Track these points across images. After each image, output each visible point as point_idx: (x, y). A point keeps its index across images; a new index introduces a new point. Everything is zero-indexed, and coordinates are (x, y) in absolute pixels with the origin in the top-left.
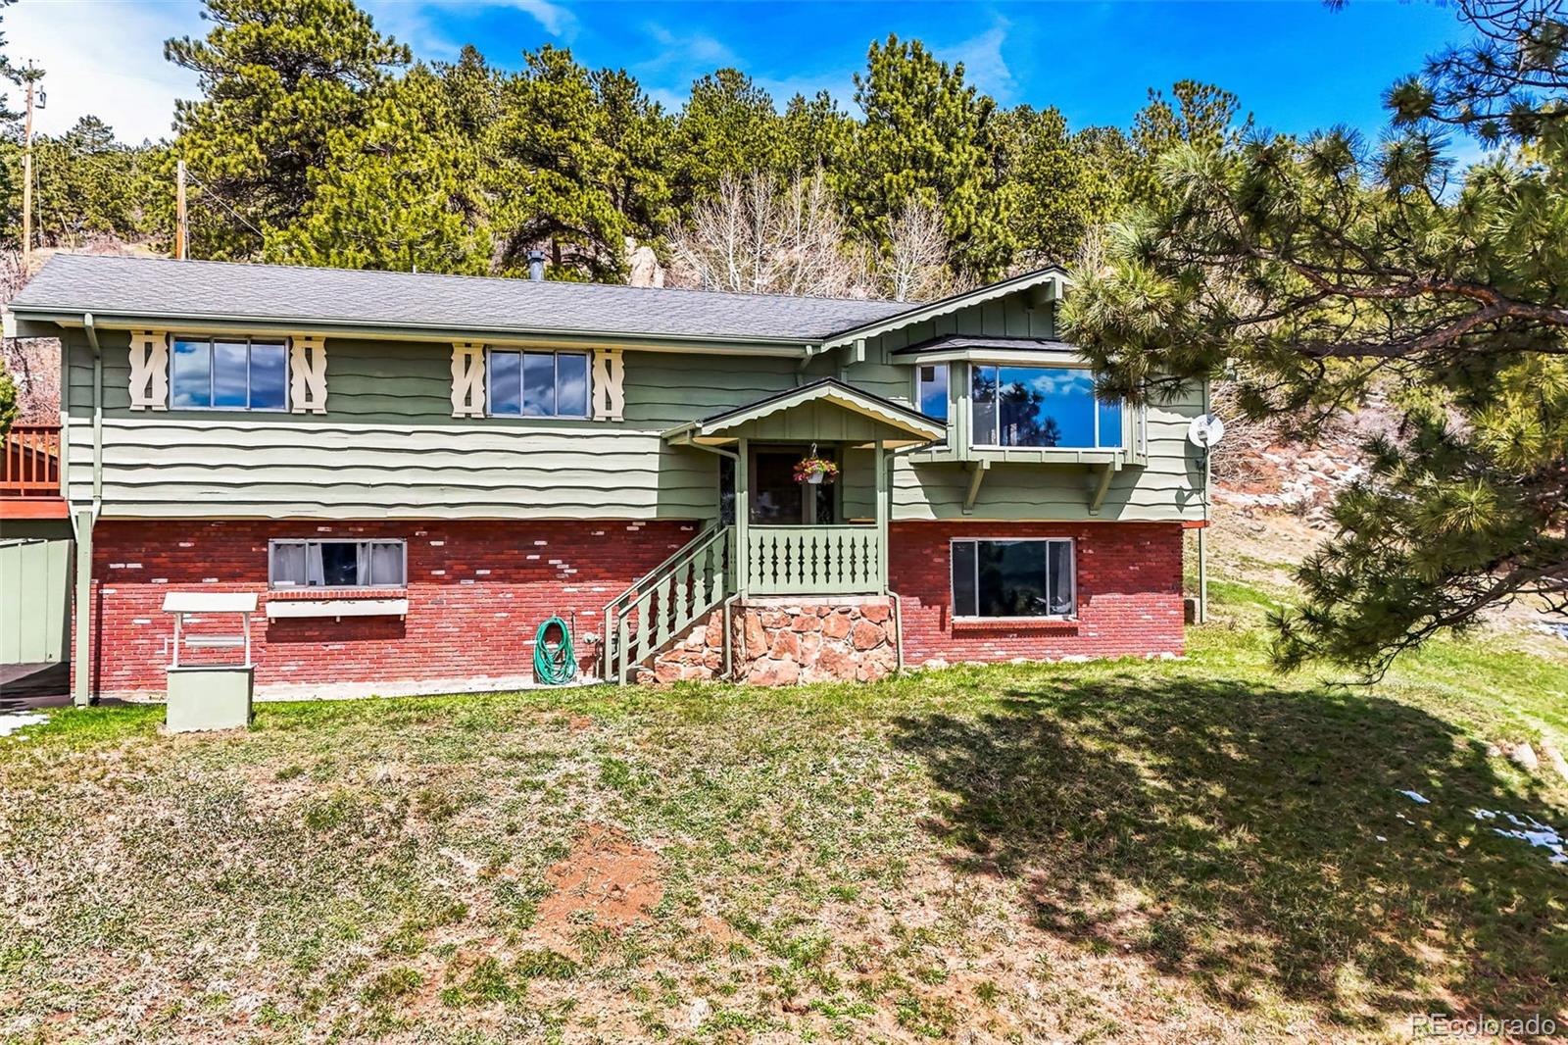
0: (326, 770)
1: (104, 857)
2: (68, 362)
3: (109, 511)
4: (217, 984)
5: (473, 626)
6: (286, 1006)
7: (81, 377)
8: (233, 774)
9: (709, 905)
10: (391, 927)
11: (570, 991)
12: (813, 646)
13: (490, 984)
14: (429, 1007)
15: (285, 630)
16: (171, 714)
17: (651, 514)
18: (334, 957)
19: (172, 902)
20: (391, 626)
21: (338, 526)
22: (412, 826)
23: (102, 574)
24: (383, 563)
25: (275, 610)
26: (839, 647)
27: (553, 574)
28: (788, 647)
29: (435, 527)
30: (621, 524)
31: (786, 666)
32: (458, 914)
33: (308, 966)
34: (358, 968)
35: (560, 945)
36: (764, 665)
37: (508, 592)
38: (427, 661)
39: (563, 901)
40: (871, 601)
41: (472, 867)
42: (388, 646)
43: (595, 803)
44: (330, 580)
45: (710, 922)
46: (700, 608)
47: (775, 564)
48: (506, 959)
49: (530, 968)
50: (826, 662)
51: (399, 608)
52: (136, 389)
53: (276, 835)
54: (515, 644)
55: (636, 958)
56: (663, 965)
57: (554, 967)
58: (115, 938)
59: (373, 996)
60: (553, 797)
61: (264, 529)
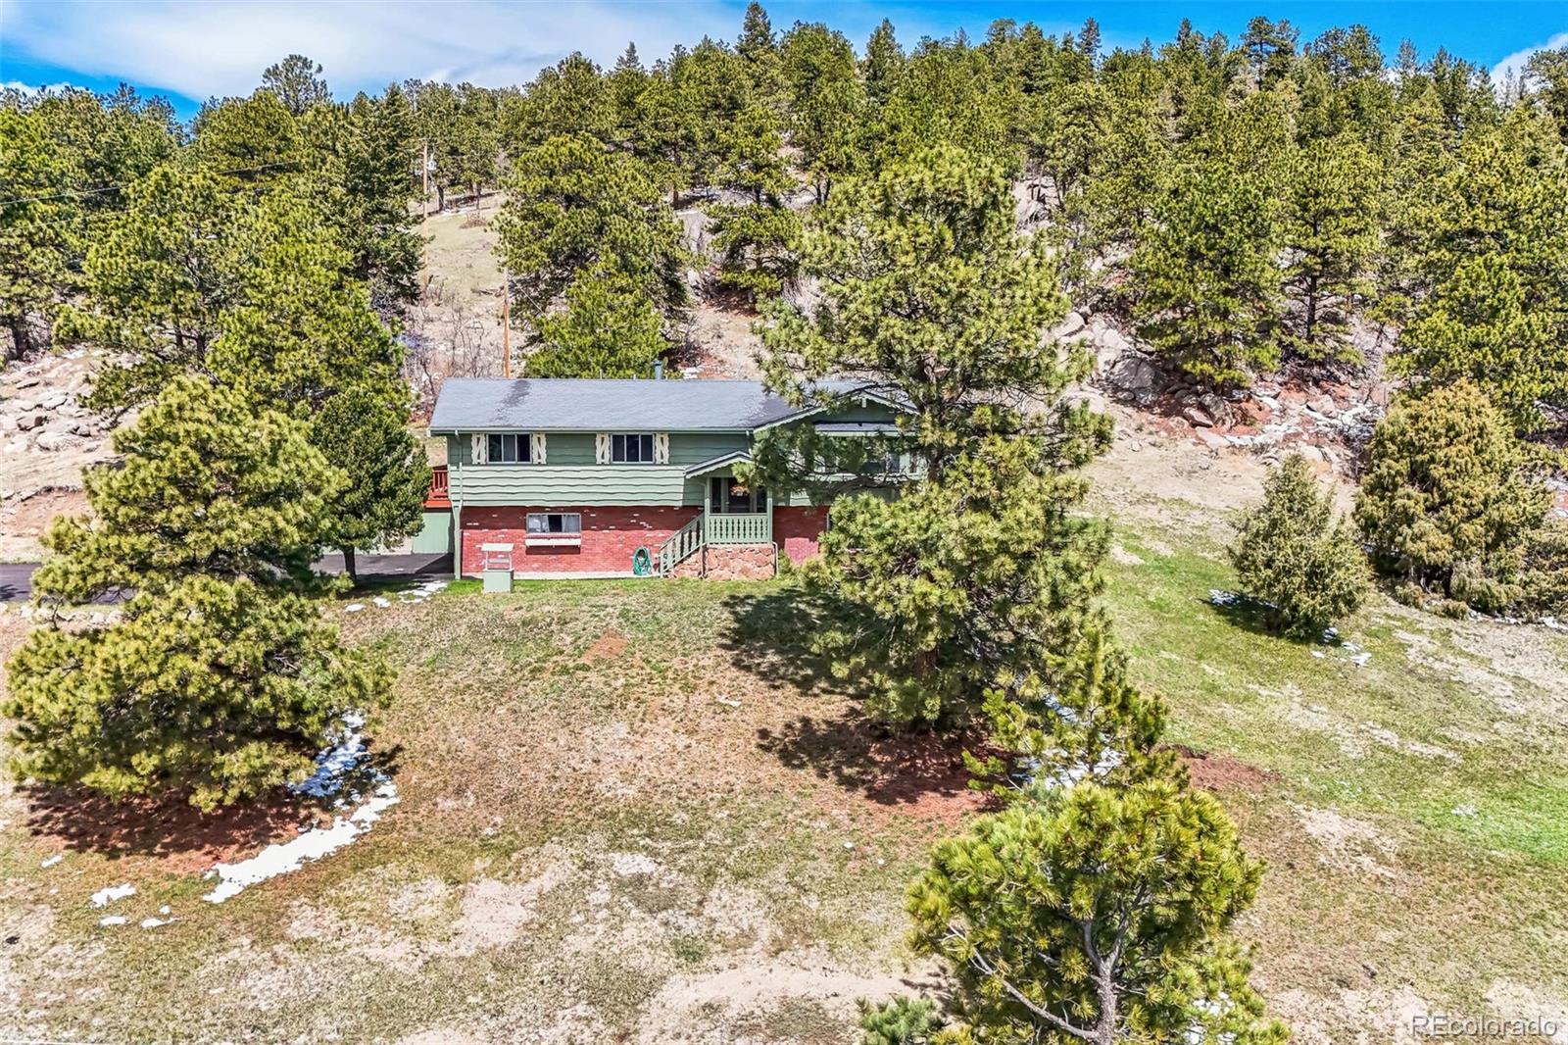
0: (530, 608)
1: (462, 630)
2: (450, 447)
3: (466, 504)
4: (490, 665)
5: (608, 550)
6: (508, 671)
7: (455, 452)
8: (501, 608)
9: (638, 655)
10: (541, 654)
11: (588, 674)
12: (737, 564)
13: (565, 671)
14: (546, 675)
15: (532, 550)
16: (485, 584)
17: (680, 504)
18: (523, 660)
19: (481, 644)
20: (575, 550)
21: (554, 509)
22: (554, 627)
23: (464, 527)
24: (573, 523)
25: (530, 543)
26: (749, 565)
27: (642, 528)
28: (727, 565)
29: (591, 508)
30: (670, 508)
31: (726, 573)
32: (562, 653)
33: (516, 663)
34: (530, 664)
35: (588, 663)
36: (716, 572)
37: (623, 535)
38: (590, 564)
39: (594, 651)
40: (764, 546)
41: (569, 640)
42: (573, 557)
43: (614, 623)
44: (551, 530)
45: (637, 661)
46: (694, 547)
47: (721, 530)
48: (571, 664)
49: (577, 668)
50: (744, 571)
51: (577, 542)
52: (474, 456)
53: (512, 627)
54: (626, 558)
55: (609, 668)
56: (617, 670)
57: (585, 668)
58: (465, 652)
59: (531, 671)
60: (601, 620)
61: (524, 510)
